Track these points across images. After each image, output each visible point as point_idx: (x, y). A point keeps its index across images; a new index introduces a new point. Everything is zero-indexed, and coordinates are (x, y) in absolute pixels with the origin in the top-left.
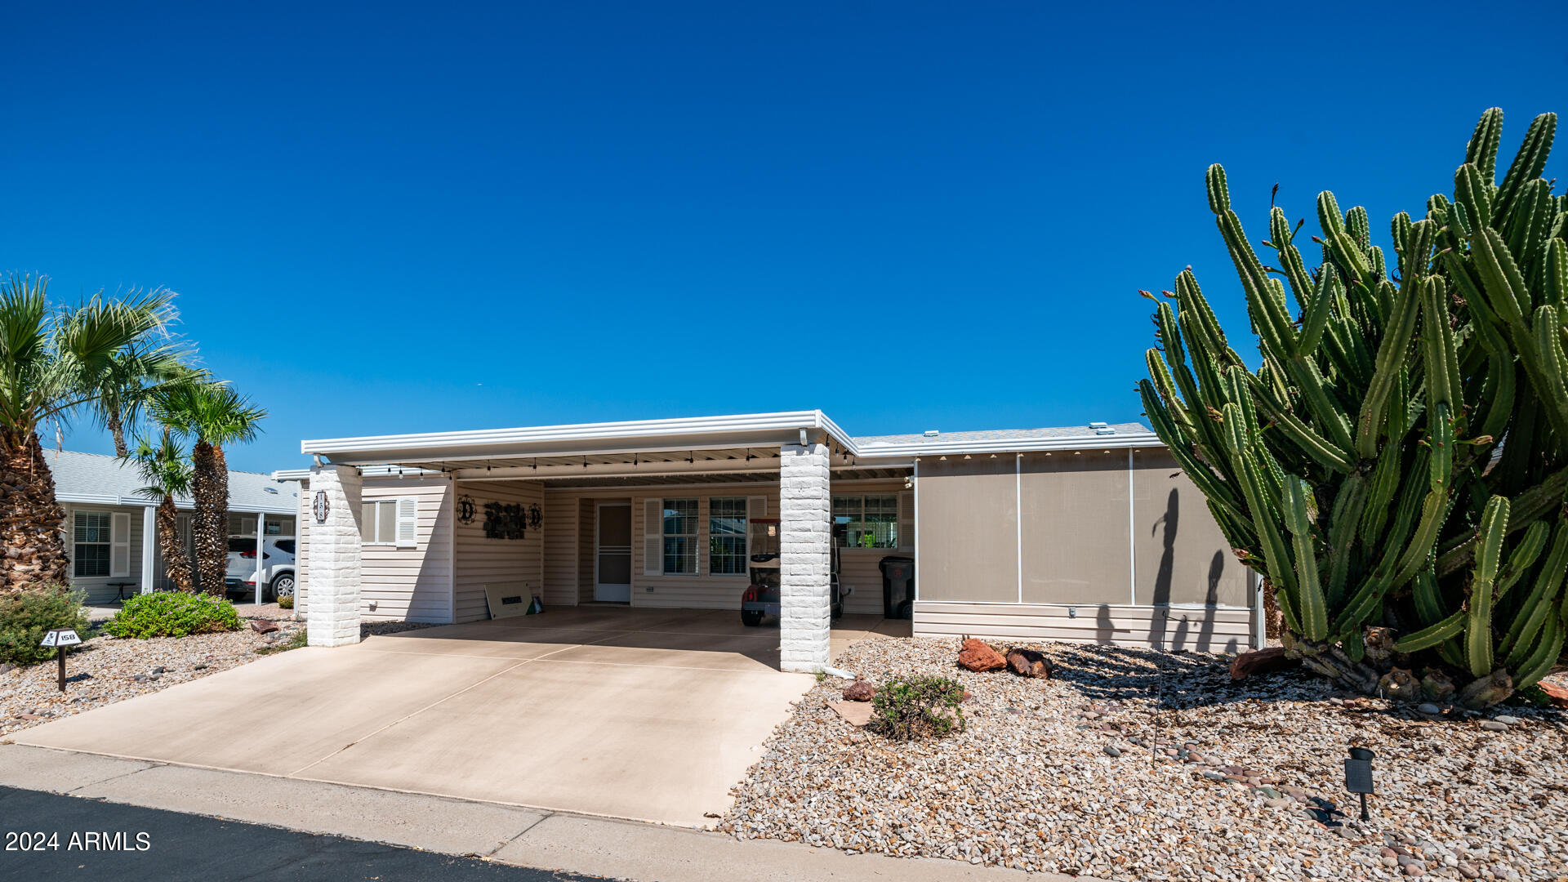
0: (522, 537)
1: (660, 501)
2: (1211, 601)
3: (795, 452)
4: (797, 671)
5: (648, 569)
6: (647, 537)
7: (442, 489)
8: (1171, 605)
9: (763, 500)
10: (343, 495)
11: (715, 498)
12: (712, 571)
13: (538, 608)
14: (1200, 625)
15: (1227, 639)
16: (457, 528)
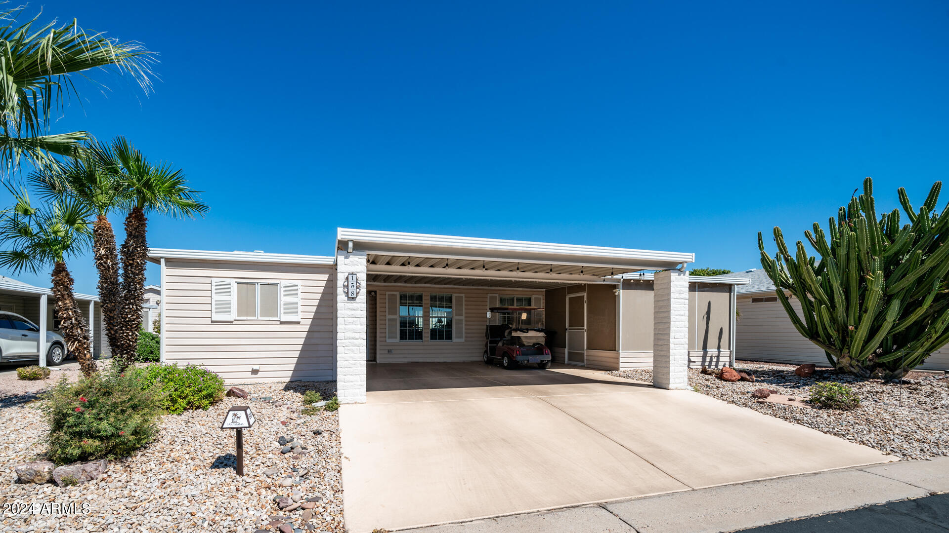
1: (398, 294)
2: (719, 348)
5: (390, 337)
6: (388, 317)
8: (708, 350)
9: (462, 297)
11: (434, 294)
12: (431, 339)
14: (716, 358)
15: (723, 363)
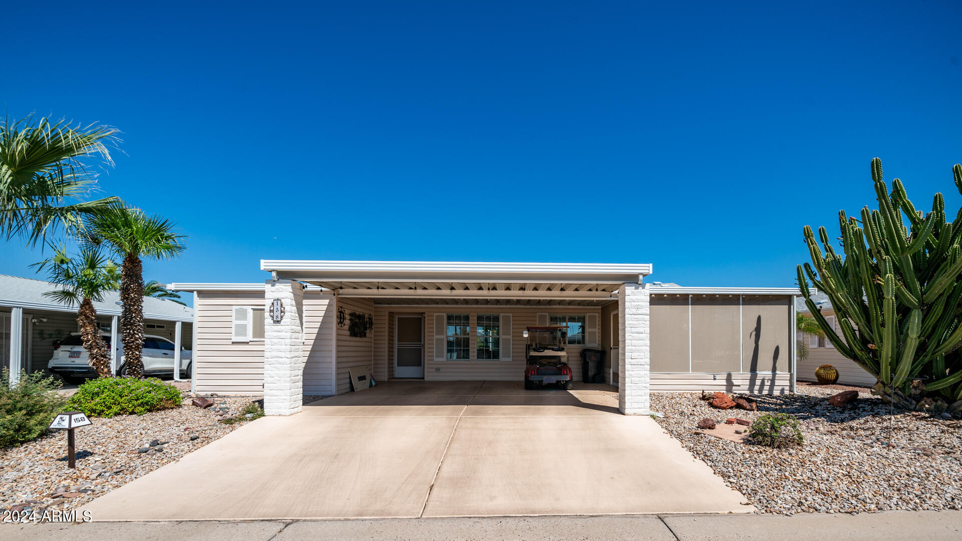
0: (365, 336)
1: (445, 315)
2: (774, 370)
3: (634, 288)
4: (635, 414)
5: (437, 356)
6: (436, 337)
7: (326, 302)
8: (758, 372)
9: (510, 316)
10: (294, 303)
11: (480, 314)
12: (478, 358)
13: (374, 383)
14: (769, 382)
15: (780, 388)
16: (338, 329)
